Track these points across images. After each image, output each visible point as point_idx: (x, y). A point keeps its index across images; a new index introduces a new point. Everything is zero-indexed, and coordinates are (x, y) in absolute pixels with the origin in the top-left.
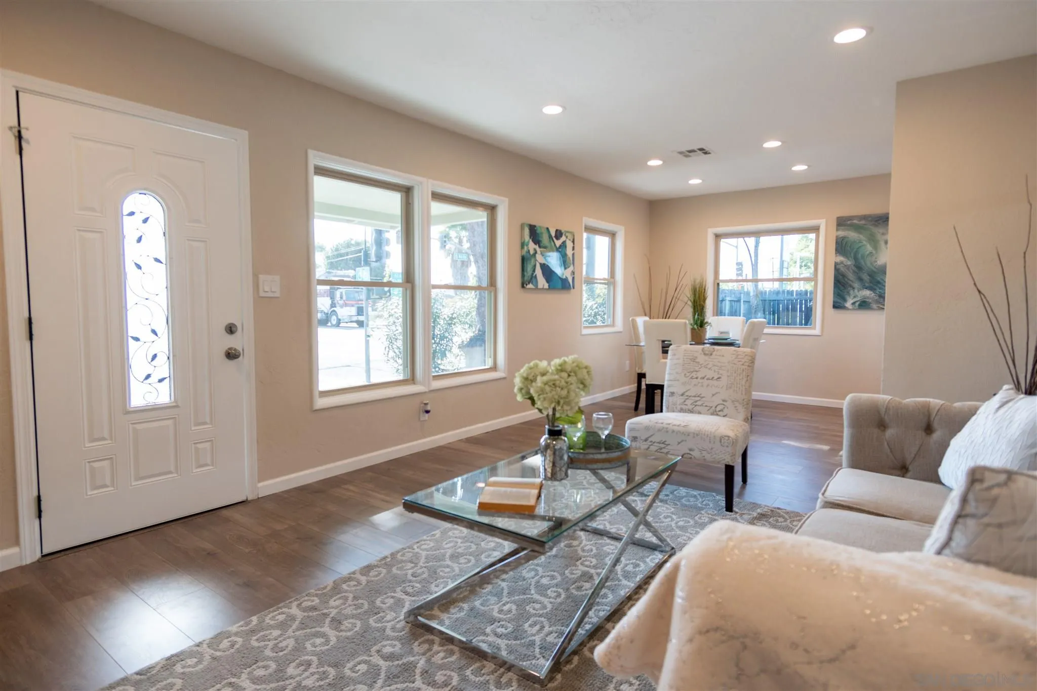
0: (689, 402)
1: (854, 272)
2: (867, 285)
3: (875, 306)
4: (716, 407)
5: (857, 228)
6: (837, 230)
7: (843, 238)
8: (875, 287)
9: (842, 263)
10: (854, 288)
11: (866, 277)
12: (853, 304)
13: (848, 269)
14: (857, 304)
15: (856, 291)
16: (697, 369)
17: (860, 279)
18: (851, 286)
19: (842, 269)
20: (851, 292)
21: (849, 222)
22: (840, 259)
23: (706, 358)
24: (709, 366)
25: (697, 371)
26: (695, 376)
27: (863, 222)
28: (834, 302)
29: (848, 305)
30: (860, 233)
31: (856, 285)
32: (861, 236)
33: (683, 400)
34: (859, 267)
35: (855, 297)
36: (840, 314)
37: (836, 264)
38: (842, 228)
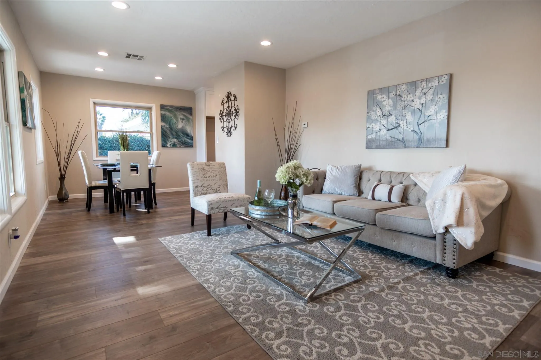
0: (205, 189)
1: (170, 130)
2: (175, 137)
3: (178, 146)
4: (217, 189)
5: (170, 111)
6: (161, 110)
7: (164, 115)
8: (178, 138)
9: (164, 126)
10: (170, 138)
11: (174, 133)
12: (170, 145)
13: (167, 129)
14: (172, 145)
15: (171, 139)
16: (206, 173)
17: (172, 134)
18: (169, 137)
19: (165, 129)
20: (169, 140)
21: (166, 108)
22: (163, 124)
23: (208, 167)
24: (210, 171)
25: (206, 174)
26: (206, 177)
27: (171, 109)
28: (162, 144)
29: (168, 145)
30: (171, 113)
31: (171, 136)
32: (171, 115)
33: (202, 189)
34: (171, 129)
35: (171, 142)
36: (165, 150)
37: (162, 127)
38: (163, 110)
